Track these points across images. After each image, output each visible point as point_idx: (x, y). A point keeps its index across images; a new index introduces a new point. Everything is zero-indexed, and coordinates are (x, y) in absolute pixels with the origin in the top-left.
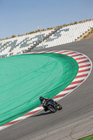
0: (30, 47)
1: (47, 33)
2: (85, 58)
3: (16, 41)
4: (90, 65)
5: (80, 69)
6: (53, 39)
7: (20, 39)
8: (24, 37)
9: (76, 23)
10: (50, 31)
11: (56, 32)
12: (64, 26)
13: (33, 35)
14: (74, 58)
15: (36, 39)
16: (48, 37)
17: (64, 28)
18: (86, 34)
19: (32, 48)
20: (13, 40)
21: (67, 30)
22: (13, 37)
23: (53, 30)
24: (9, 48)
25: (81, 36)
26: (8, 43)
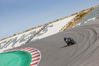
0: (26, 41)
1: (38, 30)
3: (16, 38)
4: (39, 55)
6: (42, 34)
7: (19, 36)
9: (58, 20)
10: (40, 28)
11: (44, 28)
12: (50, 23)
13: (29, 32)
15: (30, 35)
16: (39, 32)
17: (49, 25)
18: (65, 28)
19: (28, 42)
20: (14, 37)
21: (52, 26)
22: (15, 35)
23: (42, 27)
24: (12, 44)
25: (62, 30)
26: (11, 40)
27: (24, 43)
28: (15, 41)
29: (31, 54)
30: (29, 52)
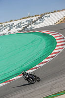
0: (22, 28)
1: (34, 18)
2: (61, 36)
3: (13, 24)
5: (57, 44)
6: (39, 23)
7: (16, 23)
8: (18, 21)
9: (55, 12)
10: (37, 17)
11: (41, 18)
12: (47, 13)
13: (25, 20)
14: (54, 36)
15: (27, 23)
16: (35, 21)
17: (46, 15)
18: (62, 20)
20: (11, 23)
21: (49, 16)
22: (11, 21)
23: (39, 17)
24: (8, 29)
25: (58, 21)
26: (7, 25)
27: (20, 29)
28: (11, 27)
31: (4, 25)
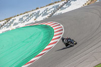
0: (49, 15)
1: (61, 4)
2: (59, 25)
3: (39, 12)
4: (62, 30)
5: (55, 34)
6: (65, 8)
7: (42, 10)
8: (45, 8)
10: (63, 2)
11: (68, 3)
13: (51, 6)
15: (53, 9)
16: (62, 6)
18: (89, 2)
19: (51, 16)
20: (37, 11)
22: (37, 9)
23: (65, 1)
24: (34, 17)
25: (85, 4)
26: (33, 14)
27: (46, 16)
28: (37, 15)
29: (54, 28)
30: (51, 26)
31: (30, 13)
